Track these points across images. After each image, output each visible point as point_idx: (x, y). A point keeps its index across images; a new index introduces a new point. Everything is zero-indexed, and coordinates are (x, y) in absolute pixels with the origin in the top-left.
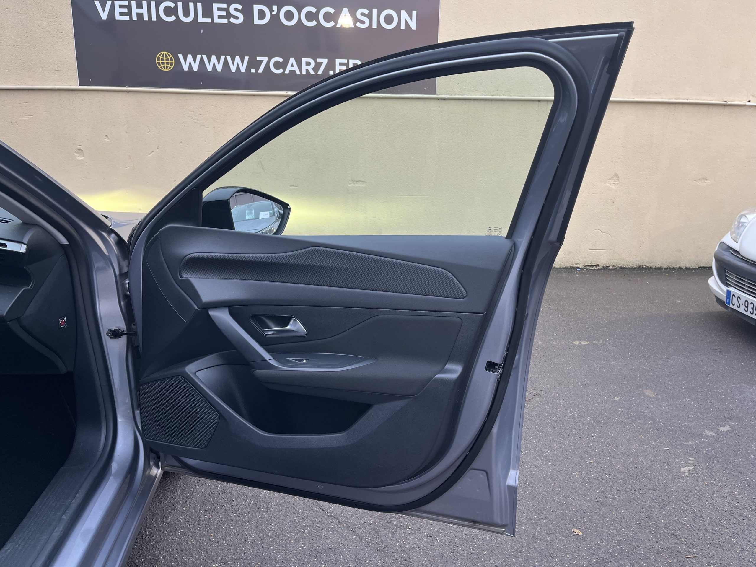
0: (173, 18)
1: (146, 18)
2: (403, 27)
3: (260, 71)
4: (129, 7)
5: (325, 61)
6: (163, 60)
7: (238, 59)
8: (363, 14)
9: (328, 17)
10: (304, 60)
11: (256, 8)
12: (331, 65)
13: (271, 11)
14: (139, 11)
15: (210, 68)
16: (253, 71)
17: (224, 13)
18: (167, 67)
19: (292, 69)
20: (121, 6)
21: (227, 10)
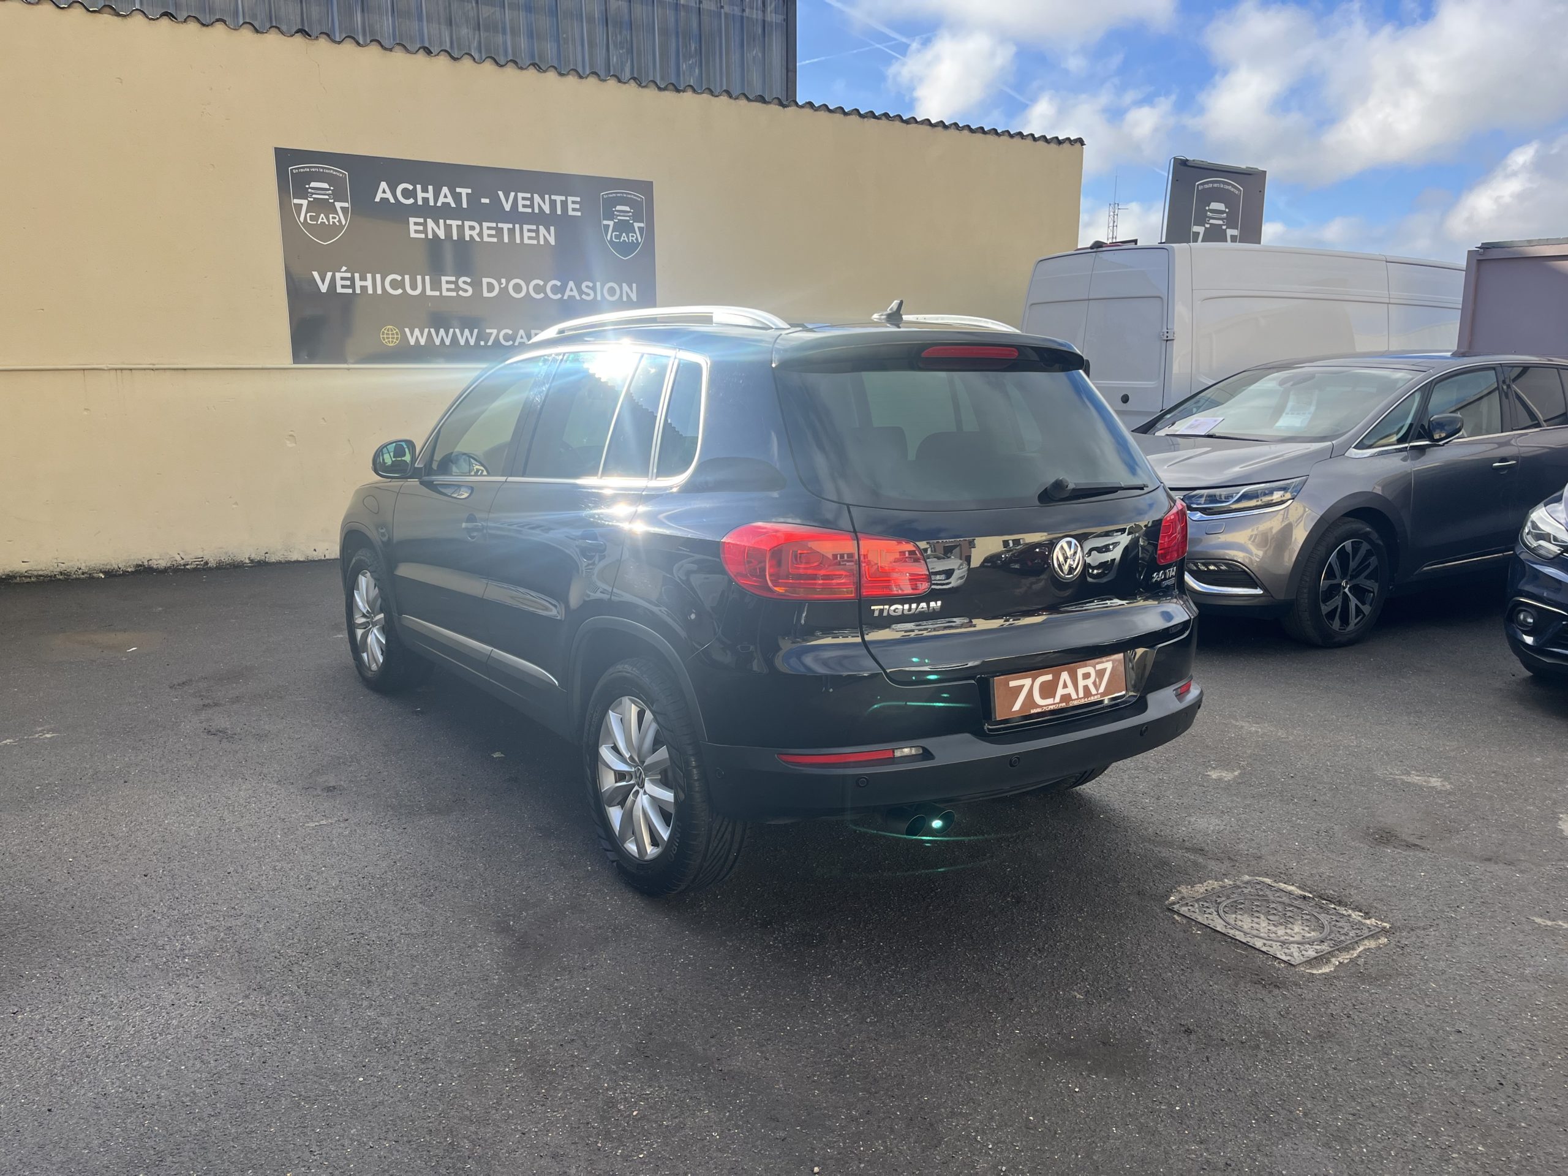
0: (400, 291)
1: (370, 291)
2: (625, 299)
3: (490, 343)
4: (352, 279)
6: (388, 334)
7: (467, 331)
8: (587, 287)
11: (485, 280)
13: (500, 284)
14: (363, 283)
15: (438, 342)
16: (482, 343)
17: (453, 286)
18: (392, 342)
19: (522, 340)
20: (342, 279)
21: (456, 283)
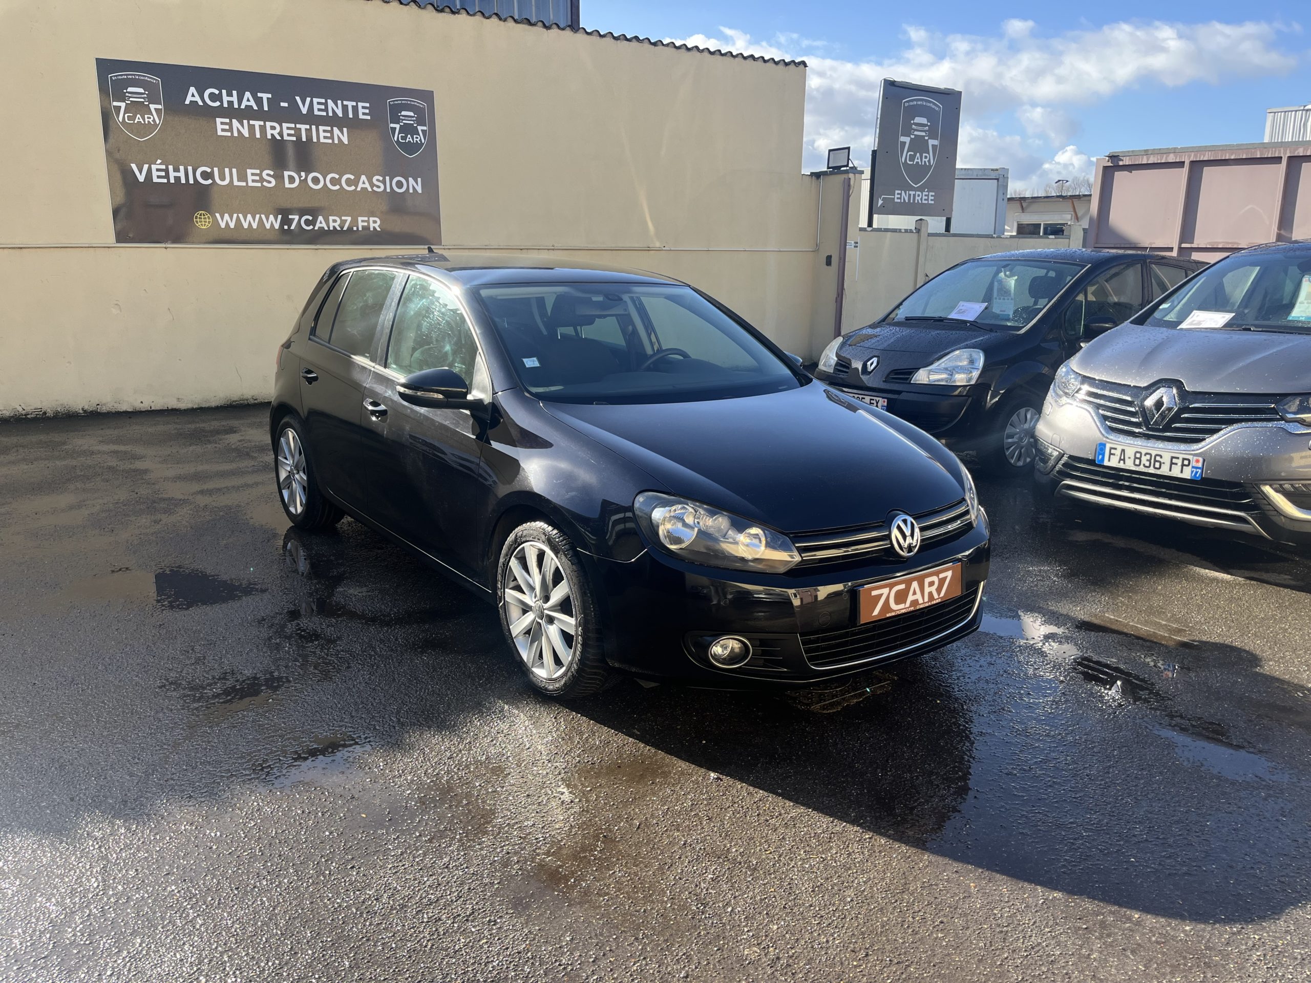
0: (210, 181)
1: (183, 181)
2: (411, 191)
3: (293, 227)
4: (167, 171)
5: (349, 219)
6: (200, 218)
7: (272, 217)
8: (378, 180)
9: (349, 183)
10: (331, 218)
11: (286, 174)
12: (355, 222)
13: (300, 177)
14: (177, 174)
15: (246, 226)
16: (286, 227)
17: (257, 178)
18: (205, 224)
19: (321, 225)
20: (158, 170)
21: (260, 175)
